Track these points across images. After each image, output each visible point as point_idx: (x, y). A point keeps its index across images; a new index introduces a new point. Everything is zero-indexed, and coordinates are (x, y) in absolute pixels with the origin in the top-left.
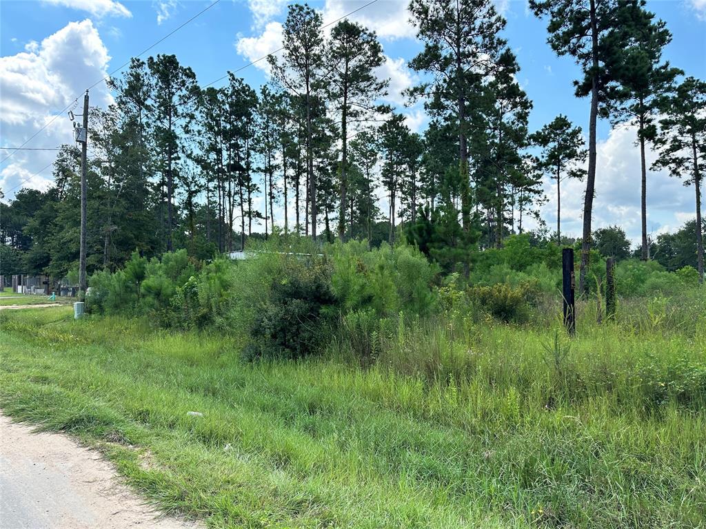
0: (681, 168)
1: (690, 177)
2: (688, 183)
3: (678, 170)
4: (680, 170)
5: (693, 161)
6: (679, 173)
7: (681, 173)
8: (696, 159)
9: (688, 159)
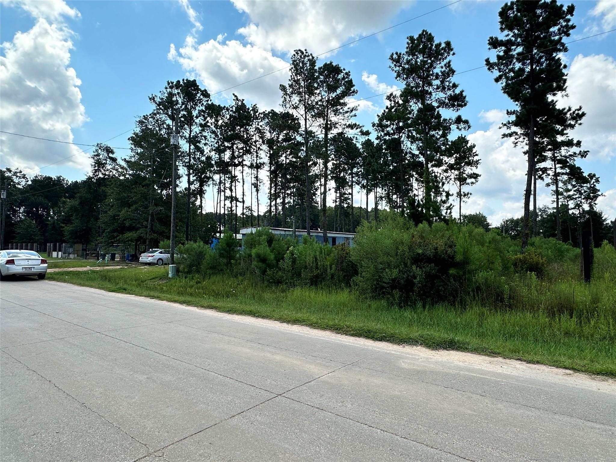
0: (545, 174)
1: (550, 181)
2: (548, 185)
3: (542, 176)
4: (544, 176)
5: (554, 170)
6: (543, 177)
7: (544, 178)
8: (555, 169)
9: (551, 168)
